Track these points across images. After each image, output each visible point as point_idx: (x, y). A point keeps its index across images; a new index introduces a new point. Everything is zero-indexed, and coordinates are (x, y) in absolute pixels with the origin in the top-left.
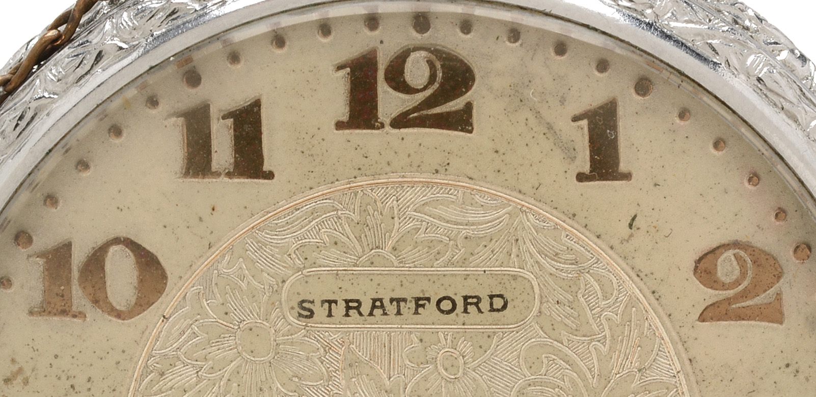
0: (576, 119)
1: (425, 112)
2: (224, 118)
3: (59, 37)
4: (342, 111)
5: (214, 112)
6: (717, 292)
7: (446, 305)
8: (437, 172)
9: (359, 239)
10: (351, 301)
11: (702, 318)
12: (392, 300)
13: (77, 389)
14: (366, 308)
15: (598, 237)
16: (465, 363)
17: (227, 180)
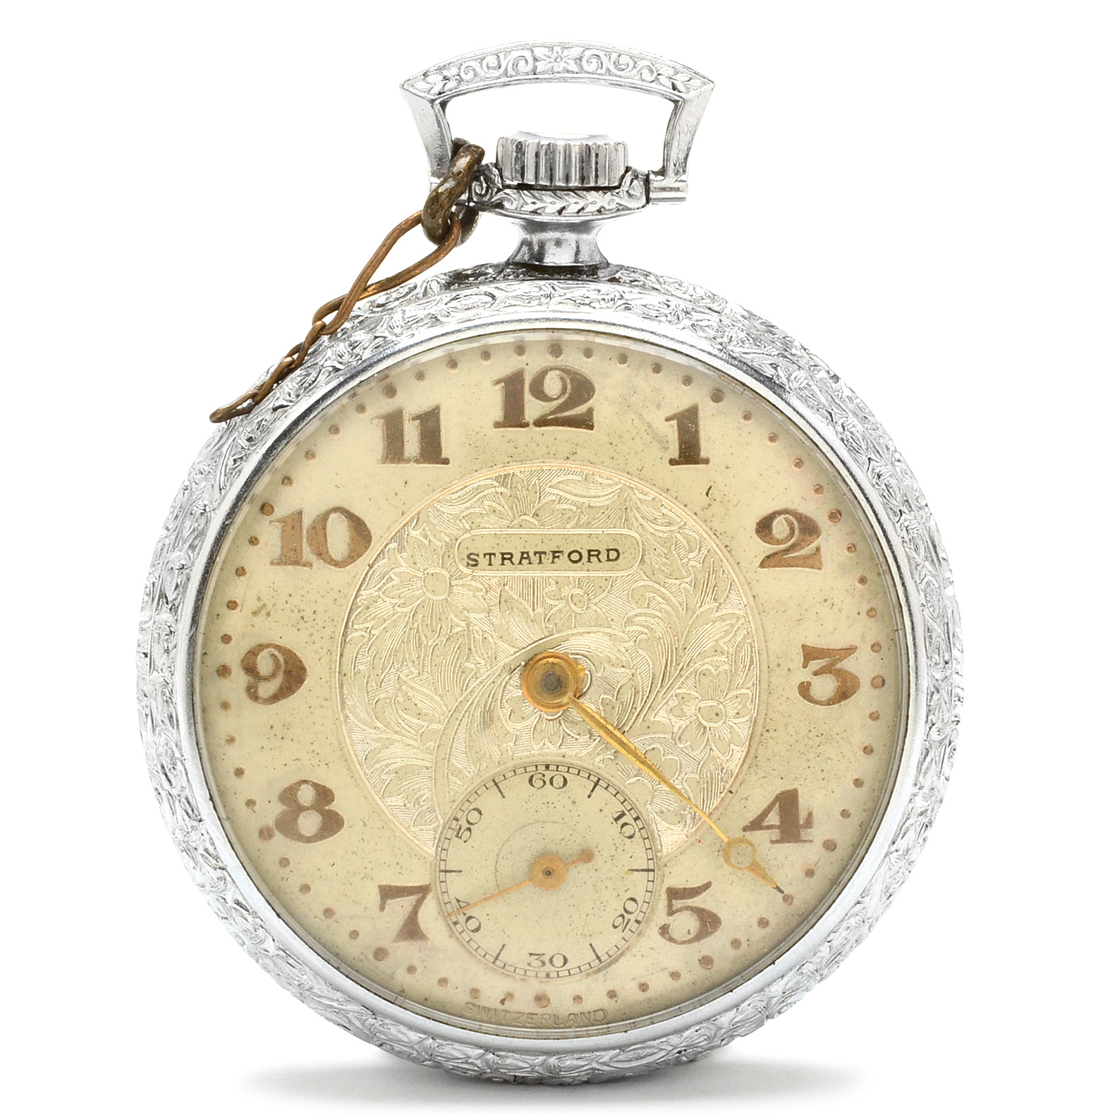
0: (667, 420)
1: (559, 415)
2: (413, 419)
3: (292, 362)
4: (498, 414)
5: (406, 416)
6: (773, 546)
7: (575, 557)
8: (568, 458)
9: (511, 508)
10: (506, 554)
11: (762, 565)
12: (535, 553)
13: (305, 619)
14: (516, 559)
15: (686, 506)
16: (589, 600)
17: (415, 465)
